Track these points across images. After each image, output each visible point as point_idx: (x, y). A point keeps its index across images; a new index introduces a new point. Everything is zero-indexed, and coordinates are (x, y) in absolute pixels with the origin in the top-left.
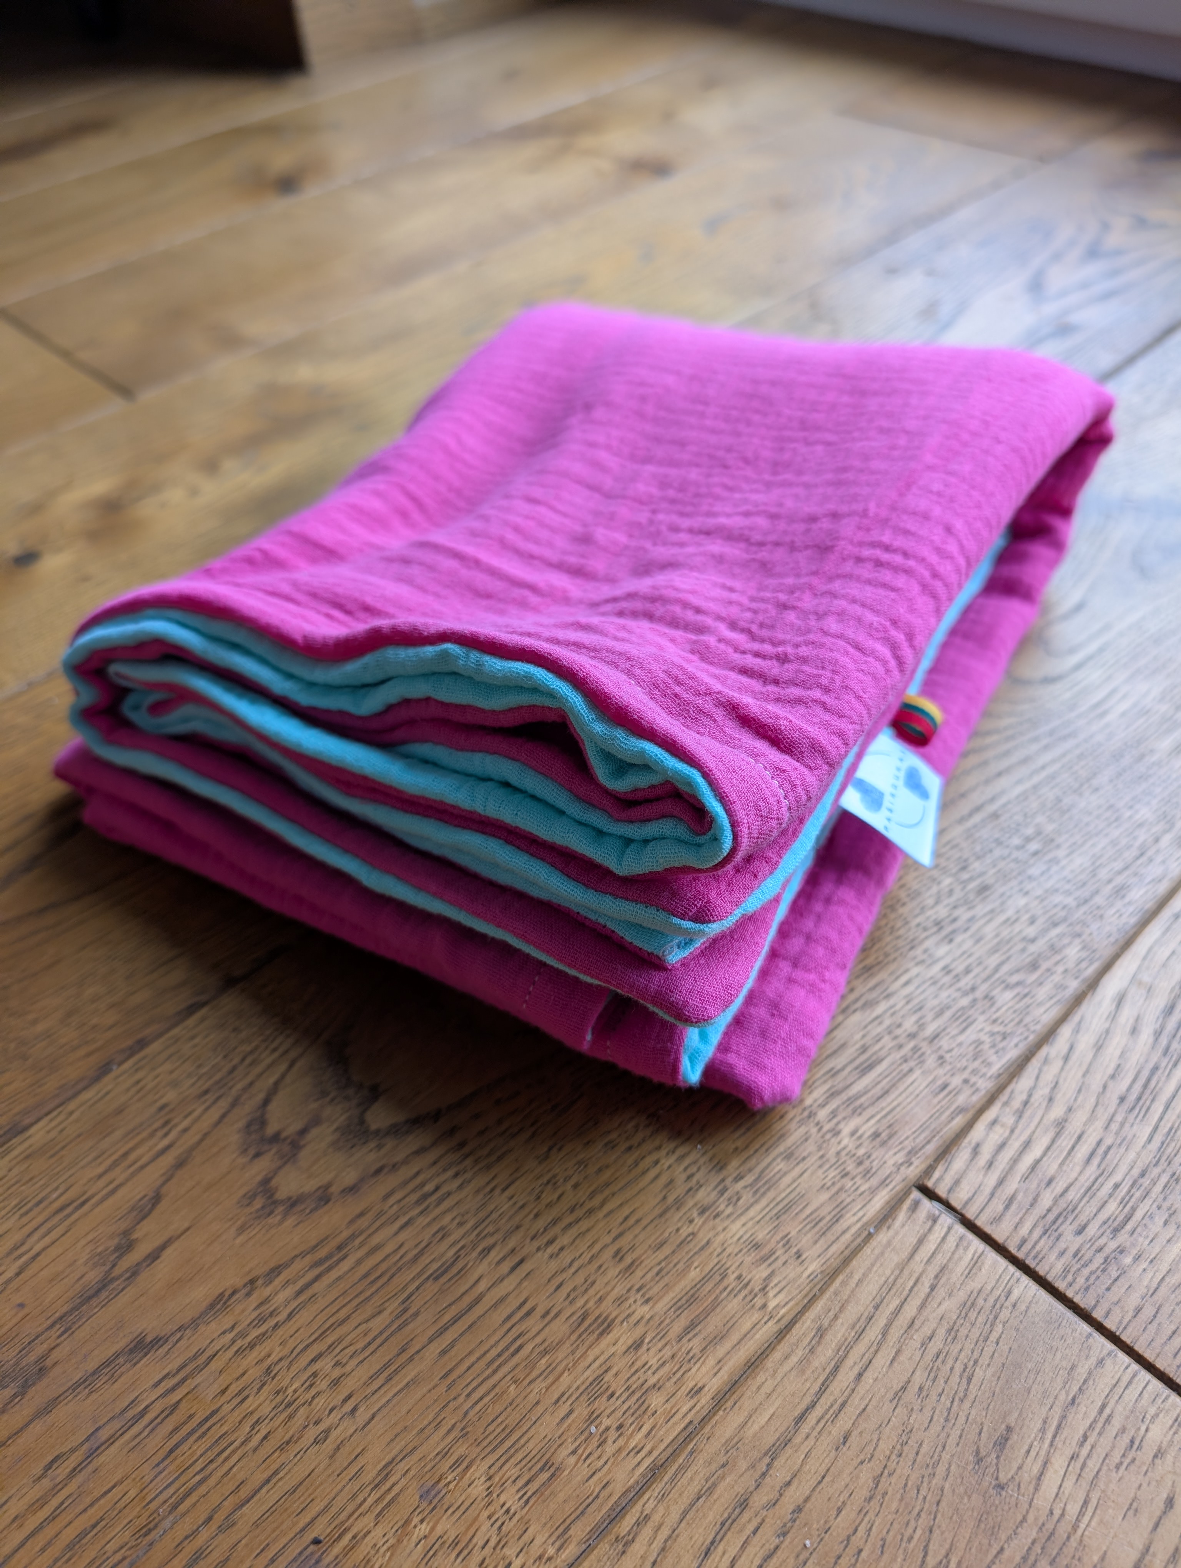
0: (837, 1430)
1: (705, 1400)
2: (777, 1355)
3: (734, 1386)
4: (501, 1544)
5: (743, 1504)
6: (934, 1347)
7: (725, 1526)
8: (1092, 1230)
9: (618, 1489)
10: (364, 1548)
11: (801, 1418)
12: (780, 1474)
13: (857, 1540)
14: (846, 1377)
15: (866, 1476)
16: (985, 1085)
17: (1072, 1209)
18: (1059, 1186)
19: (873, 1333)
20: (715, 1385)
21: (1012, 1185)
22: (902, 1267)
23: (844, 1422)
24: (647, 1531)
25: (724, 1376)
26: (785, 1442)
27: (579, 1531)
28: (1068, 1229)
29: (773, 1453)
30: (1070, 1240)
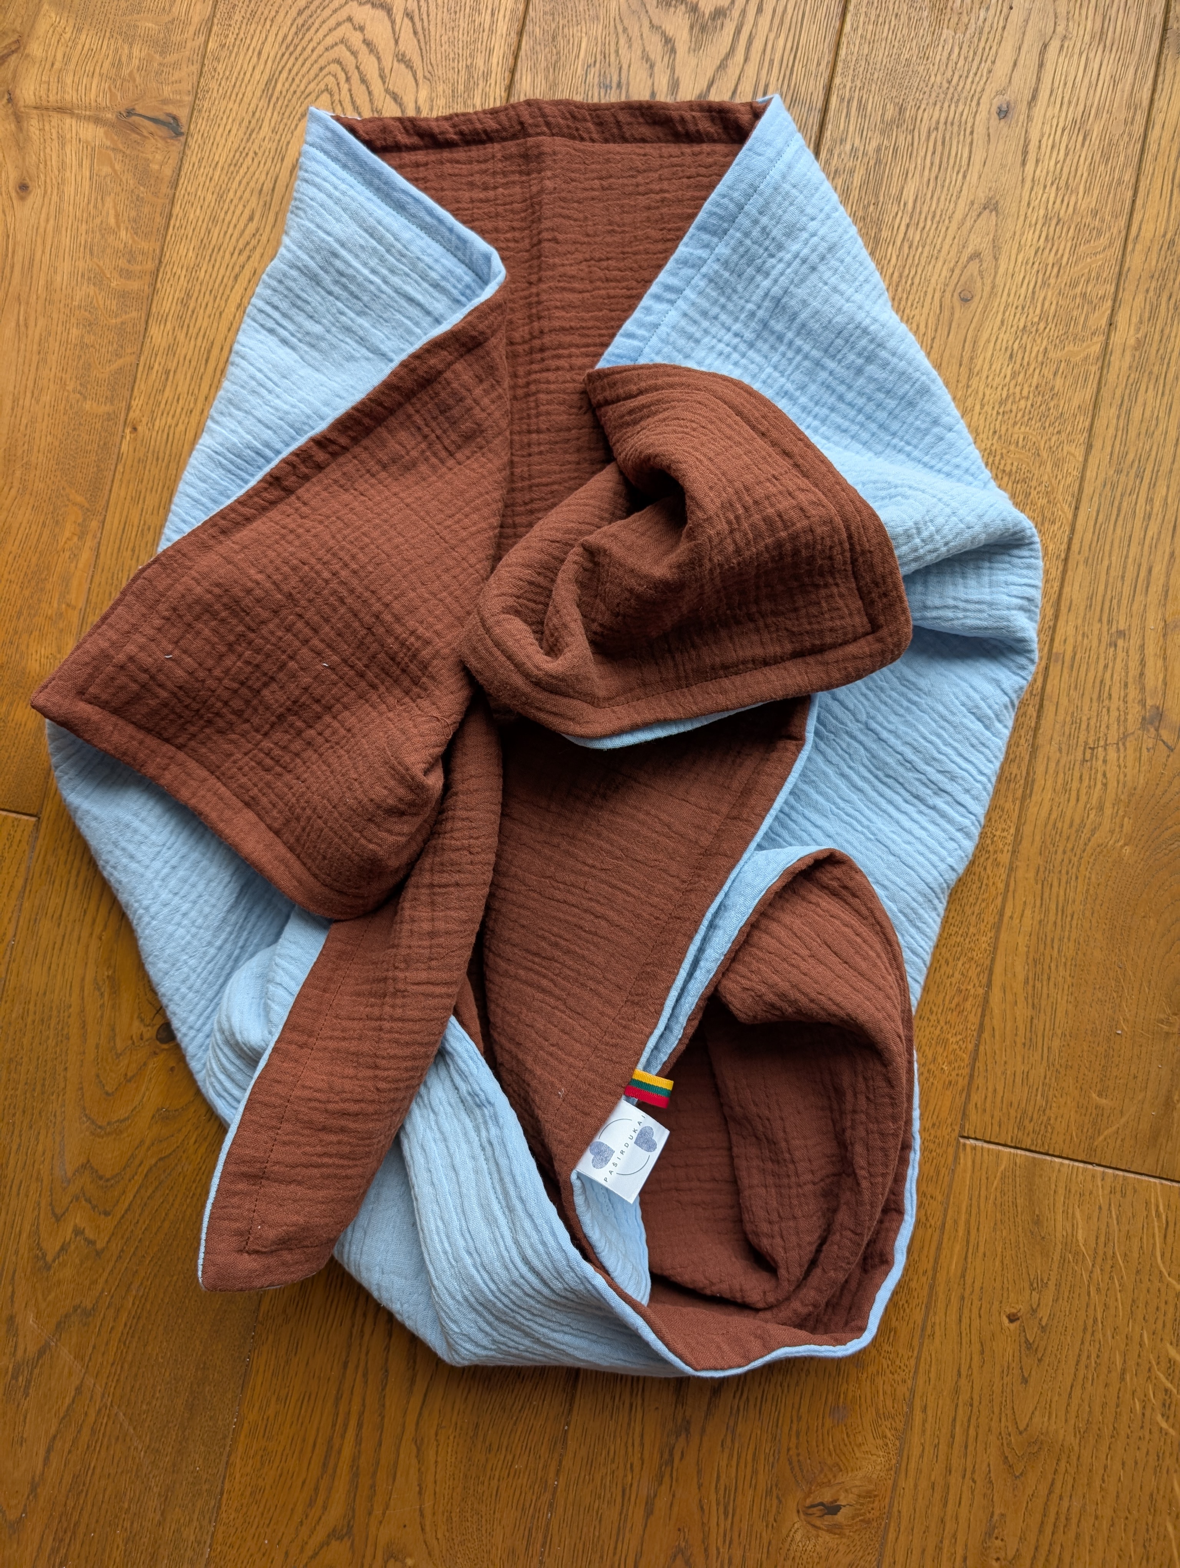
0: (980, 1254)
1: (930, 1273)
2: (945, 1240)
3: (936, 1261)
4: (893, 1363)
5: (963, 1298)
6: (998, 1202)
7: (961, 1309)
8: (1035, 1116)
9: (920, 1322)
10: (850, 1395)
11: (966, 1258)
12: (969, 1281)
13: (1006, 1285)
14: (973, 1232)
15: (997, 1263)
16: (966, 1071)
17: (1025, 1112)
18: (1015, 1104)
19: (974, 1212)
20: (930, 1266)
21: (997, 1114)
22: (972, 1178)
23: (981, 1249)
24: (937, 1328)
25: (932, 1260)
26: (965, 1270)
27: (916, 1343)
28: (1026, 1122)
29: (963, 1276)
30: (1030, 1127)
